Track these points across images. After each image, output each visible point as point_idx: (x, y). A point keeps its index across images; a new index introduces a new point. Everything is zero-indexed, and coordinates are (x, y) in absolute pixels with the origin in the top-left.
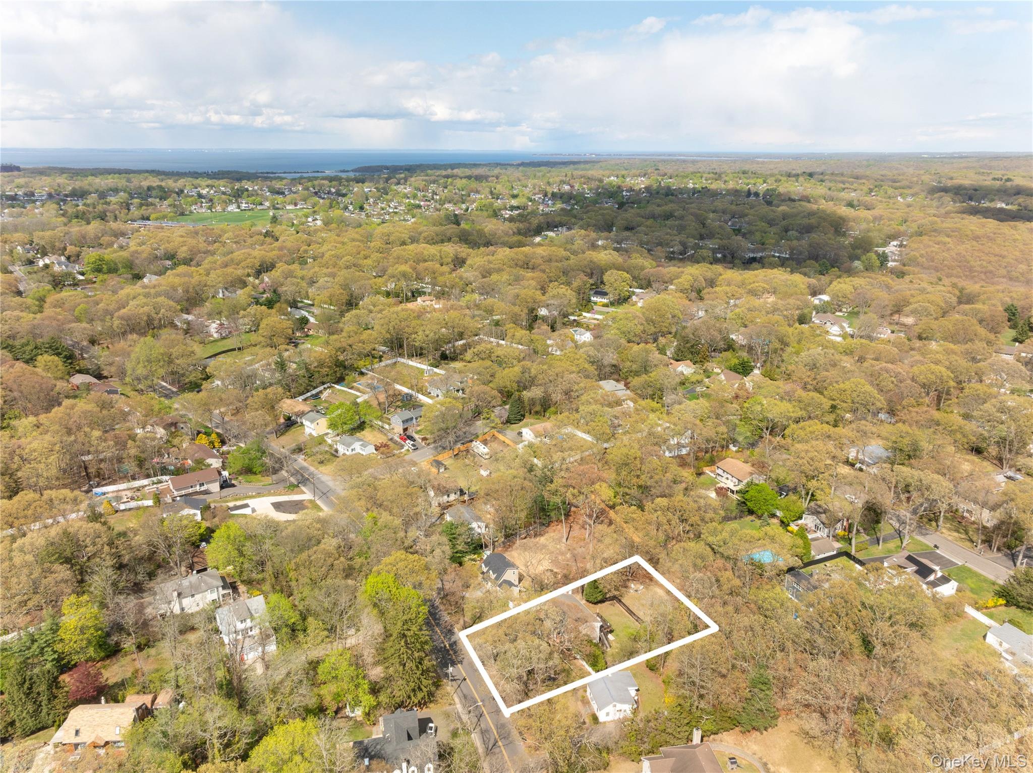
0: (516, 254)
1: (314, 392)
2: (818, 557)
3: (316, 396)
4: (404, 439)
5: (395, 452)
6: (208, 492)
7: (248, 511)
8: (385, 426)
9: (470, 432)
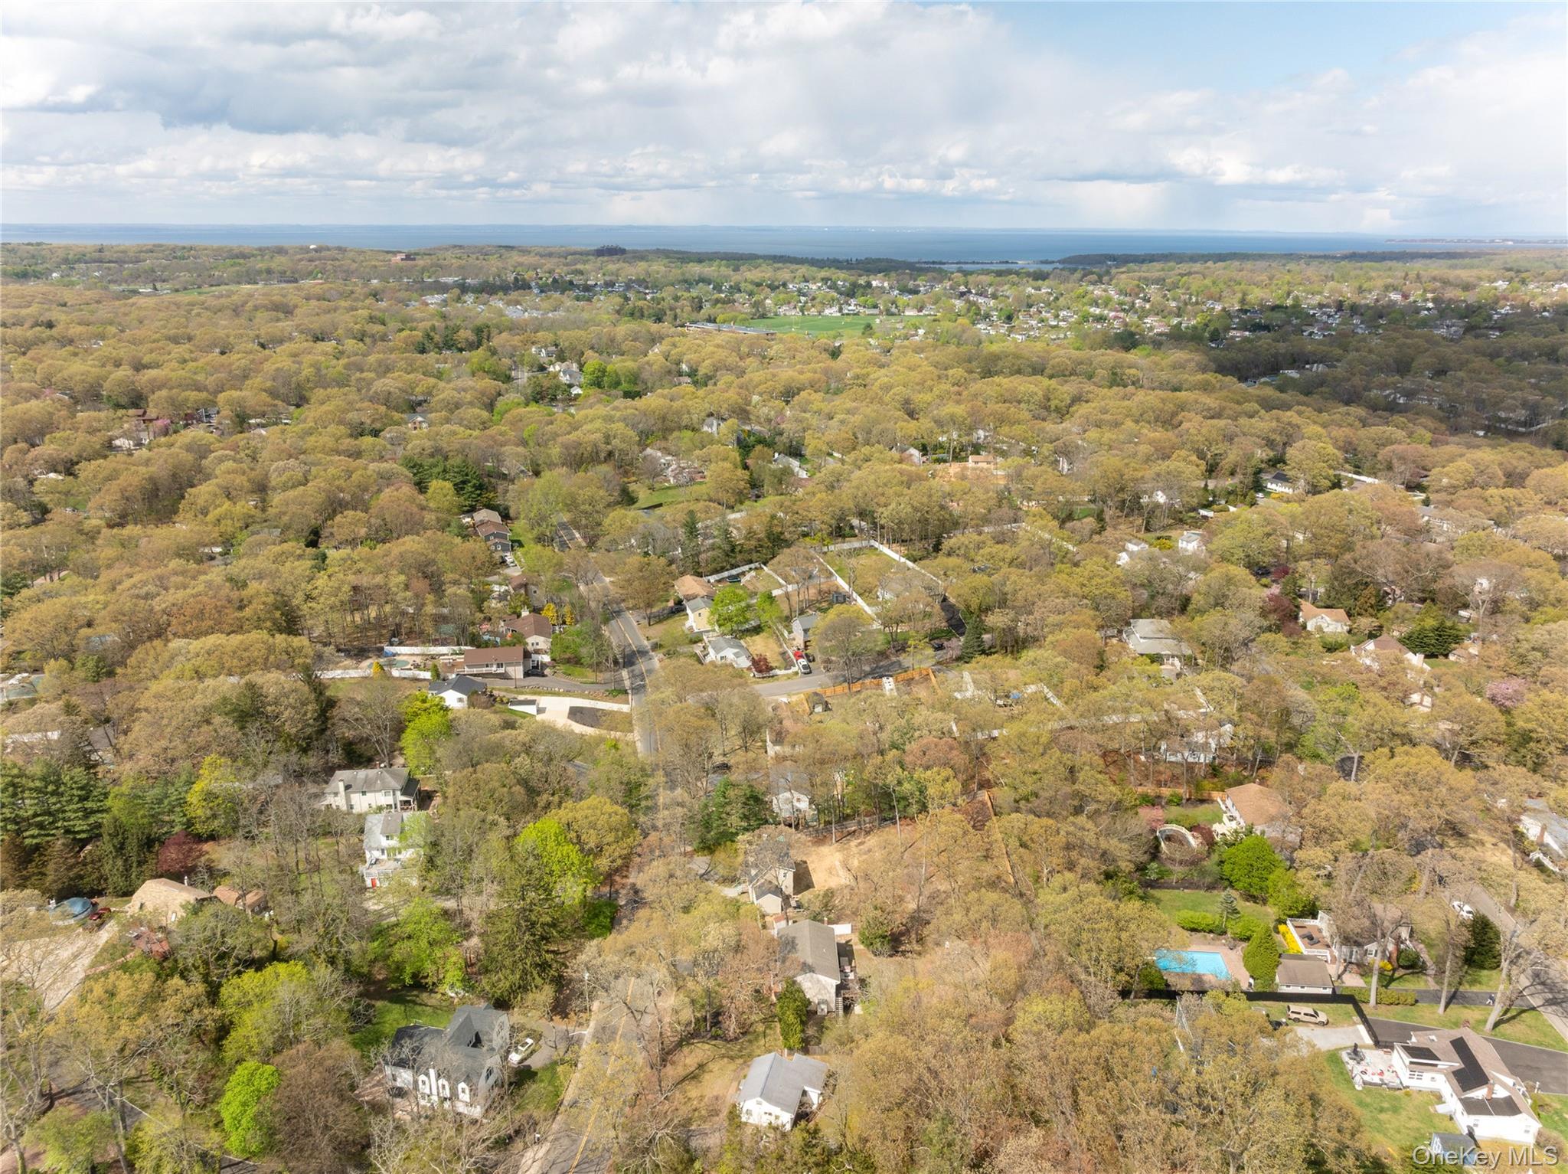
0: (1163, 401)
1: (734, 572)
2: (1284, 989)
3: (735, 579)
4: (798, 656)
5: (777, 672)
6: (504, 677)
7: (531, 709)
8: (786, 634)
9: (900, 664)
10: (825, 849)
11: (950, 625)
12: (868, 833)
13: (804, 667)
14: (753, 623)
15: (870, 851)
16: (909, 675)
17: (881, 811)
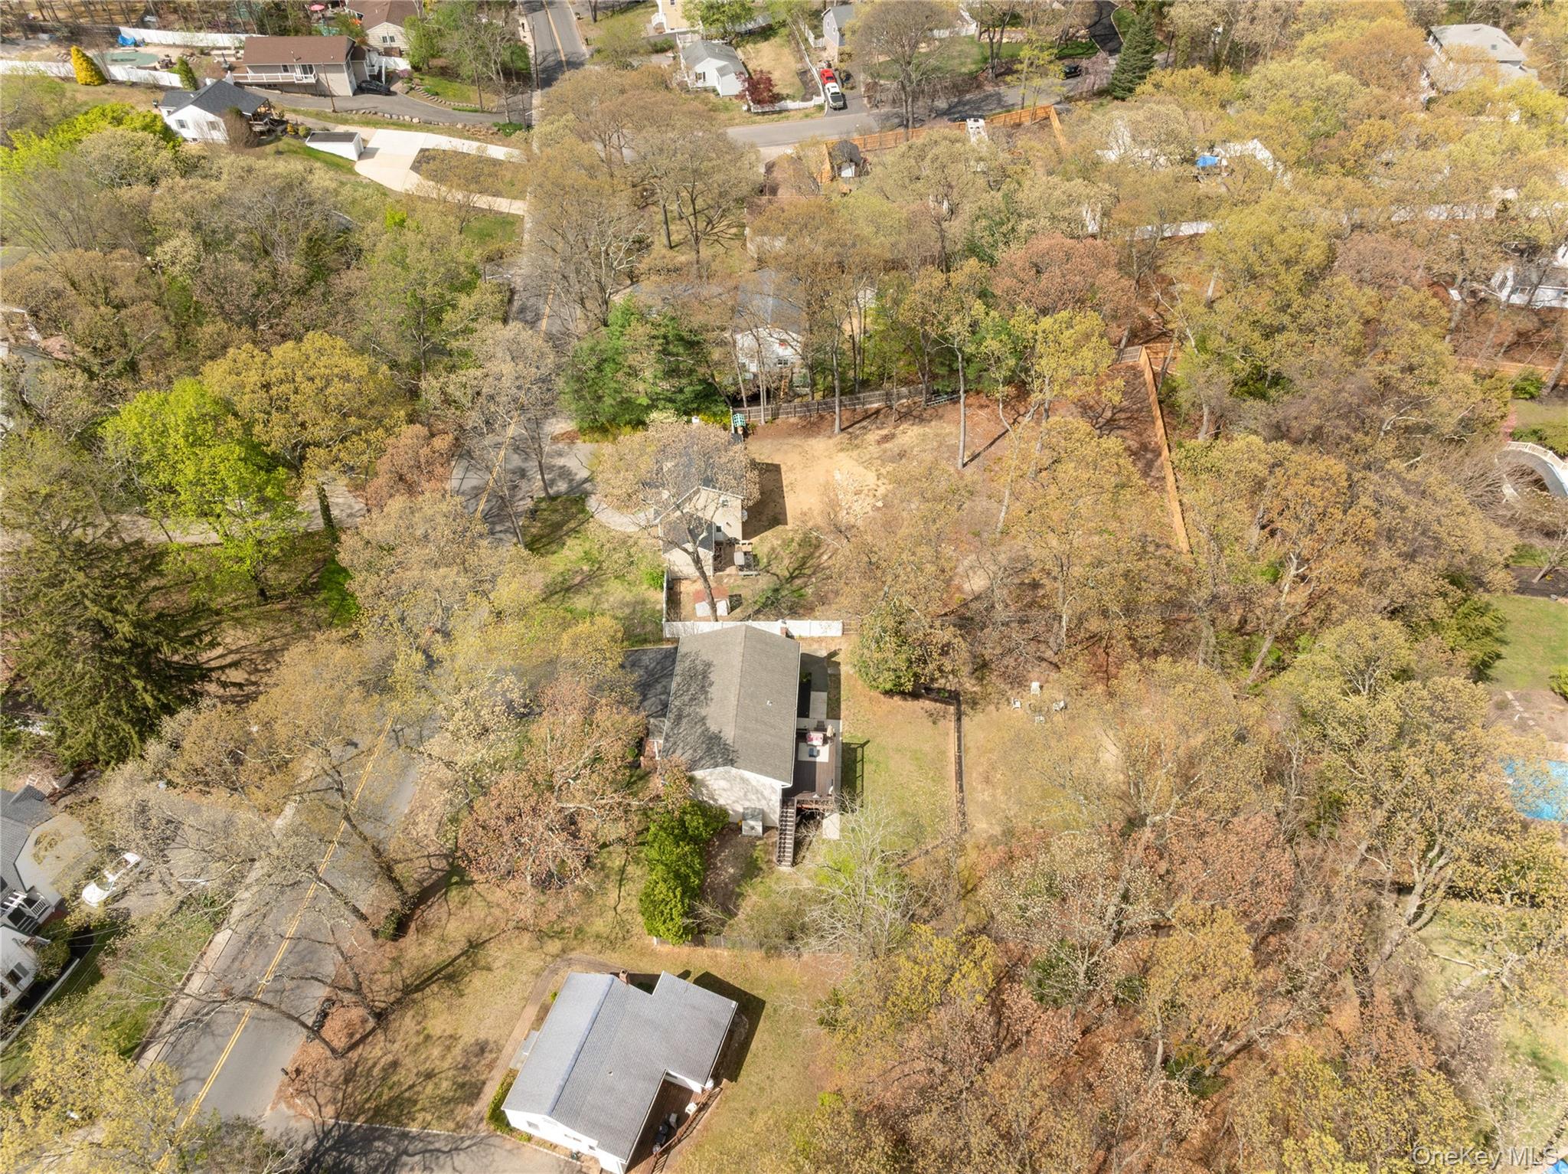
4: (828, 77)
5: (790, 104)
6: (318, 90)
7: (346, 150)
8: (811, 39)
9: (999, 98)
10: (819, 445)
11: (1093, 36)
12: (903, 417)
13: (836, 97)
14: (761, 21)
15: (902, 455)
16: (1013, 117)
17: (934, 377)
